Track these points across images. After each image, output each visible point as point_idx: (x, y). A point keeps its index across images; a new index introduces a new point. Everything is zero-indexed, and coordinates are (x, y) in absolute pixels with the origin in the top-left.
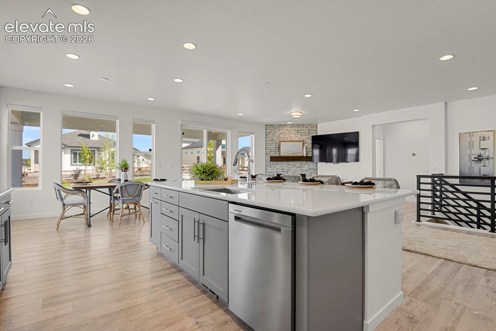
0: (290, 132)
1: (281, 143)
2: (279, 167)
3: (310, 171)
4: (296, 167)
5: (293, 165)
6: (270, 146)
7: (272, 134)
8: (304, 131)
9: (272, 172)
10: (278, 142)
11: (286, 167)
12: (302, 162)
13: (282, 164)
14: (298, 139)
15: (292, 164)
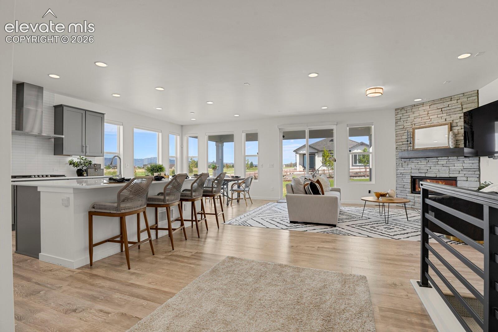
0: (429, 112)
1: (416, 131)
2: (413, 167)
3: (465, 172)
4: (438, 165)
5: (435, 163)
6: (400, 138)
7: (403, 120)
8: (453, 107)
9: (404, 174)
10: (411, 131)
11: (423, 166)
12: (449, 158)
13: (418, 162)
14: (442, 121)
15: (434, 161)
